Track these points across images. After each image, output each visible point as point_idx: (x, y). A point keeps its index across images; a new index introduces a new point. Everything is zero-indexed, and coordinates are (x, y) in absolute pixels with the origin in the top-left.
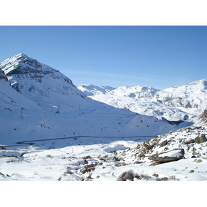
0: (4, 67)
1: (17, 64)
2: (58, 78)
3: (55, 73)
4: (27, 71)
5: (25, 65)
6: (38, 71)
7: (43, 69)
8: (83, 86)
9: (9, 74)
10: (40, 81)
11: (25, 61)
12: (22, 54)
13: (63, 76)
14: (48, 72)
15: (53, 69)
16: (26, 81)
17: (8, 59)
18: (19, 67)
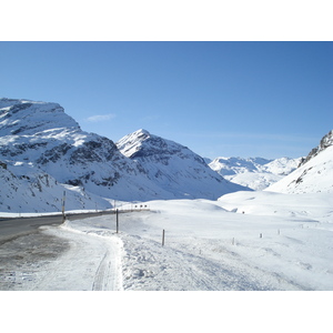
0: (122, 148)
1: (140, 145)
2: (187, 157)
3: (183, 151)
4: (151, 152)
5: (149, 145)
6: (164, 152)
7: (169, 148)
8: (221, 161)
9: (132, 157)
10: (167, 164)
11: (148, 140)
12: (143, 131)
13: (193, 154)
14: (175, 152)
15: (180, 146)
16: (151, 164)
17: (126, 137)
18: (142, 148)
